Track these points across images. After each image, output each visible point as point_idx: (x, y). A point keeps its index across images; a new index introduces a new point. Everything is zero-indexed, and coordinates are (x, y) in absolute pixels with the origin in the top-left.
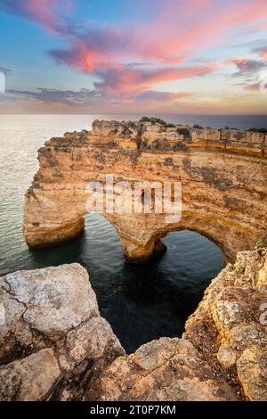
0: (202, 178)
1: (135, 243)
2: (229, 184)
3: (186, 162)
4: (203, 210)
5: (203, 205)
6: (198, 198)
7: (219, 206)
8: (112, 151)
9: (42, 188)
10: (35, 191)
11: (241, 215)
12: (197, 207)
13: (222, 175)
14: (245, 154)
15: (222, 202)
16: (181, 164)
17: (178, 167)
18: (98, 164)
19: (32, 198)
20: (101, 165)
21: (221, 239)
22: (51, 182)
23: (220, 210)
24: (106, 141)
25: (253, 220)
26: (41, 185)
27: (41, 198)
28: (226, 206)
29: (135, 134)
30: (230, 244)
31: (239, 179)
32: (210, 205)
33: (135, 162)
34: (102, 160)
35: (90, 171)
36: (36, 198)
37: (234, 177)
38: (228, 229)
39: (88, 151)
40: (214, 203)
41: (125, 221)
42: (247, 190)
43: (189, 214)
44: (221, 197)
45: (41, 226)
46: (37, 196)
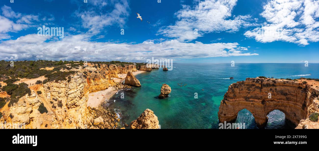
0: (280, 93)
1: (262, 119)
2: (287, 94)
3: (276, 89)
4: (281, 102)
5: (281, 101)
6: (279, 99)
7: (285, 100)
8: (253, 87)
9: (228, 100)
10: (226, 101)
11: (290, 102)
12: (279, 102)
13: (285, 92)
14: (289, 86)
15: (286, 99)
16: (274, 90)
17: (274, 91)
18: (247, 91)
19: (225, 104)
20: (249, 92)
21: (285, 110)
22: (232, 98)
23: (285, 101)
24: (251, 84)
25: (293, 102)
26: (228, 99)
27: (228, 104)
28: (287, 100)
29: (260, 82)
30: (288, 111)
31: (289, 92)
32: (283, 100)
33: (261, 91)
34: (249, 90)
35: (244, 94)
36: (226, 104)
37: (287, 92)
38: (287, 106)
39: (245, 88)
40: (284, 100)
41: (258, 111)
42: (291, 95)
43: (277, 104)
44: (285, 98)
45: (227, 115)
46: (227, 103)
